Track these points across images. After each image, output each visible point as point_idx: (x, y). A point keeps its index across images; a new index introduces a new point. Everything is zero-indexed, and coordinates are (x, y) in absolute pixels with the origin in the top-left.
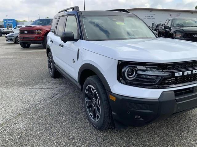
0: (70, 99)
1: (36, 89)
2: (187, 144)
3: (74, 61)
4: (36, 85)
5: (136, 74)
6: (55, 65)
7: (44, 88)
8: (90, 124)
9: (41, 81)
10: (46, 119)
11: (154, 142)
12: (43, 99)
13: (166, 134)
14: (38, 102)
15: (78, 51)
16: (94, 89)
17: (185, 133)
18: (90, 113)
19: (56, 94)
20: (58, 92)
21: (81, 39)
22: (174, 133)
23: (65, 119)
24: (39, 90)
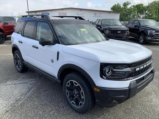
0: (46, 91)
1: (10, 85)
2: (140, 113)
3: (53, 61)
4: (8, 81)
5: (111, 71)
6: (24, 62)
7: (16, 83)
8: (72, 110)
9: (10, 77)
10: (34, 111)
11: (121, 115)
12: (21, 94)
13: (126, 108)
14: (19, 97)
15: (58, 53)
16: (77, 83)
17: (136, 106)
18: (72, 102)
19: (31, 88)
20: (32, 86)
21: (58, 43)
22: (130, 107)
23: (50, 109)
24: (14, 86)
